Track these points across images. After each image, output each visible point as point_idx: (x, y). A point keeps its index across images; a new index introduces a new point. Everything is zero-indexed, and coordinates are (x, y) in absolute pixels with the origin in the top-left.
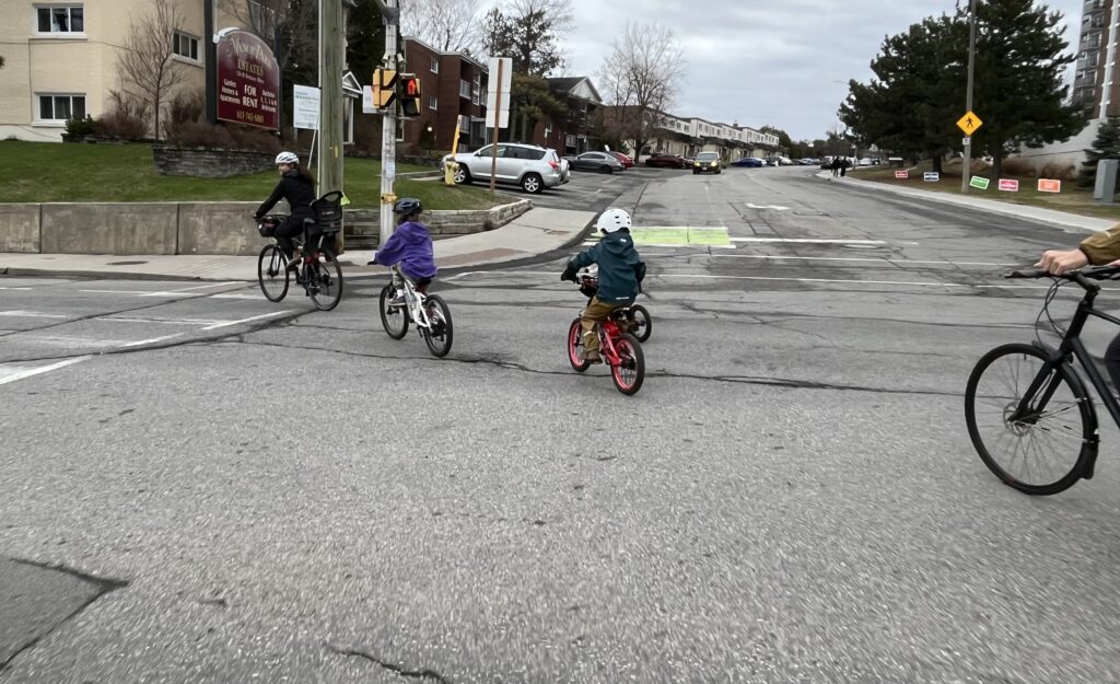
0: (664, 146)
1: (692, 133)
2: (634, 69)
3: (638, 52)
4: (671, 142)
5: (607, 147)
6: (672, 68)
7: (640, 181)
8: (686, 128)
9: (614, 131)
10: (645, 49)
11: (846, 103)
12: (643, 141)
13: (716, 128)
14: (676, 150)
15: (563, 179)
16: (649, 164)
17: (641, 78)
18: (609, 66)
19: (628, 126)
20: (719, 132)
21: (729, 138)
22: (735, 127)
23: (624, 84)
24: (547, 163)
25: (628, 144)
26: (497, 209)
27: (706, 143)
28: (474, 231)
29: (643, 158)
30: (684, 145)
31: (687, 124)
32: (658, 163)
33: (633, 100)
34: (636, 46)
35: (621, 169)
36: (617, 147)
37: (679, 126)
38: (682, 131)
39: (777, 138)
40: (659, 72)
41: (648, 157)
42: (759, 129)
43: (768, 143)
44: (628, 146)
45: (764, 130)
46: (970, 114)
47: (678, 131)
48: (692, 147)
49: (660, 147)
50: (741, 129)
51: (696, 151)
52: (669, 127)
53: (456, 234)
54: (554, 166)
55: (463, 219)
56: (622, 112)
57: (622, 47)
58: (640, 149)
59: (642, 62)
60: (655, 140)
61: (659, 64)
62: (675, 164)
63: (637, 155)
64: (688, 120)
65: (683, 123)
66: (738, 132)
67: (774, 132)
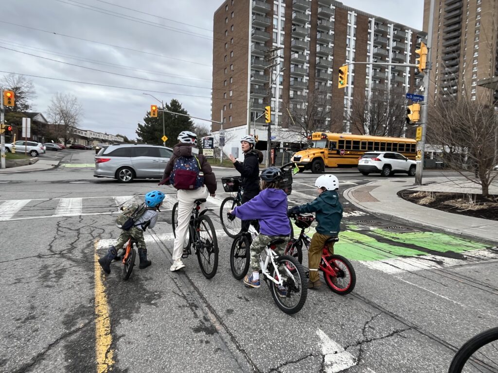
0: (77, 141)
1: (88, 136)
2: (62, 111)
3: (63, 104)
4: (79, 139)
5: (53, 141)
6: (78, 111)
7: (70, 153)
8: (85, 134)
9: (55, 135)
10: (66, 103)
11: (137, 130)
12: (67, 139)
13: (98, 134)
14: (82, 143)
15: (45, 152)
16: (71, 148)
17: (64, 114)
18: (51, 110)
19: (61, 133)
20: (99, 136)
21: (104, 138)
22: (106, 134)
23: (58, 117)
24: (39, 147)
25: (61, 140)
26: (32, 159)
27: (94, 140)
28: (26, 165)
29: (68, 146)
30: (85, 141)
31: (85, 132)
32: (74, 147)
33: (63, 122)
34: (61, 102)
35: (60, 149)
36: (57, 141)
37: (82, 133)
38: (84, 135)
39: (123, 139)
40: (72, 112)
41: (71, 145)
42: (115, 135)
43: (119, 140)
44: (61, 141)
45: (118, 136)
46: (165, 136)
47: (82, 135)
48: (88, 142)
49: (75, 141)
50: (108, 135)
51: (90, 143)
52: (78, 134)
53: (21, 165)
54: (42, 148)
55: (24, 162)
56: (57, 127)
57: (56, 102)
58: (67, 142)
59: (65, 108)
60: (73, 138)
61: (72, 109)
62: (82, 148)
63: (65, 145)
64: (86, 131)
65: (84, 132)
66: (107, 136)
67: (122, 137)
